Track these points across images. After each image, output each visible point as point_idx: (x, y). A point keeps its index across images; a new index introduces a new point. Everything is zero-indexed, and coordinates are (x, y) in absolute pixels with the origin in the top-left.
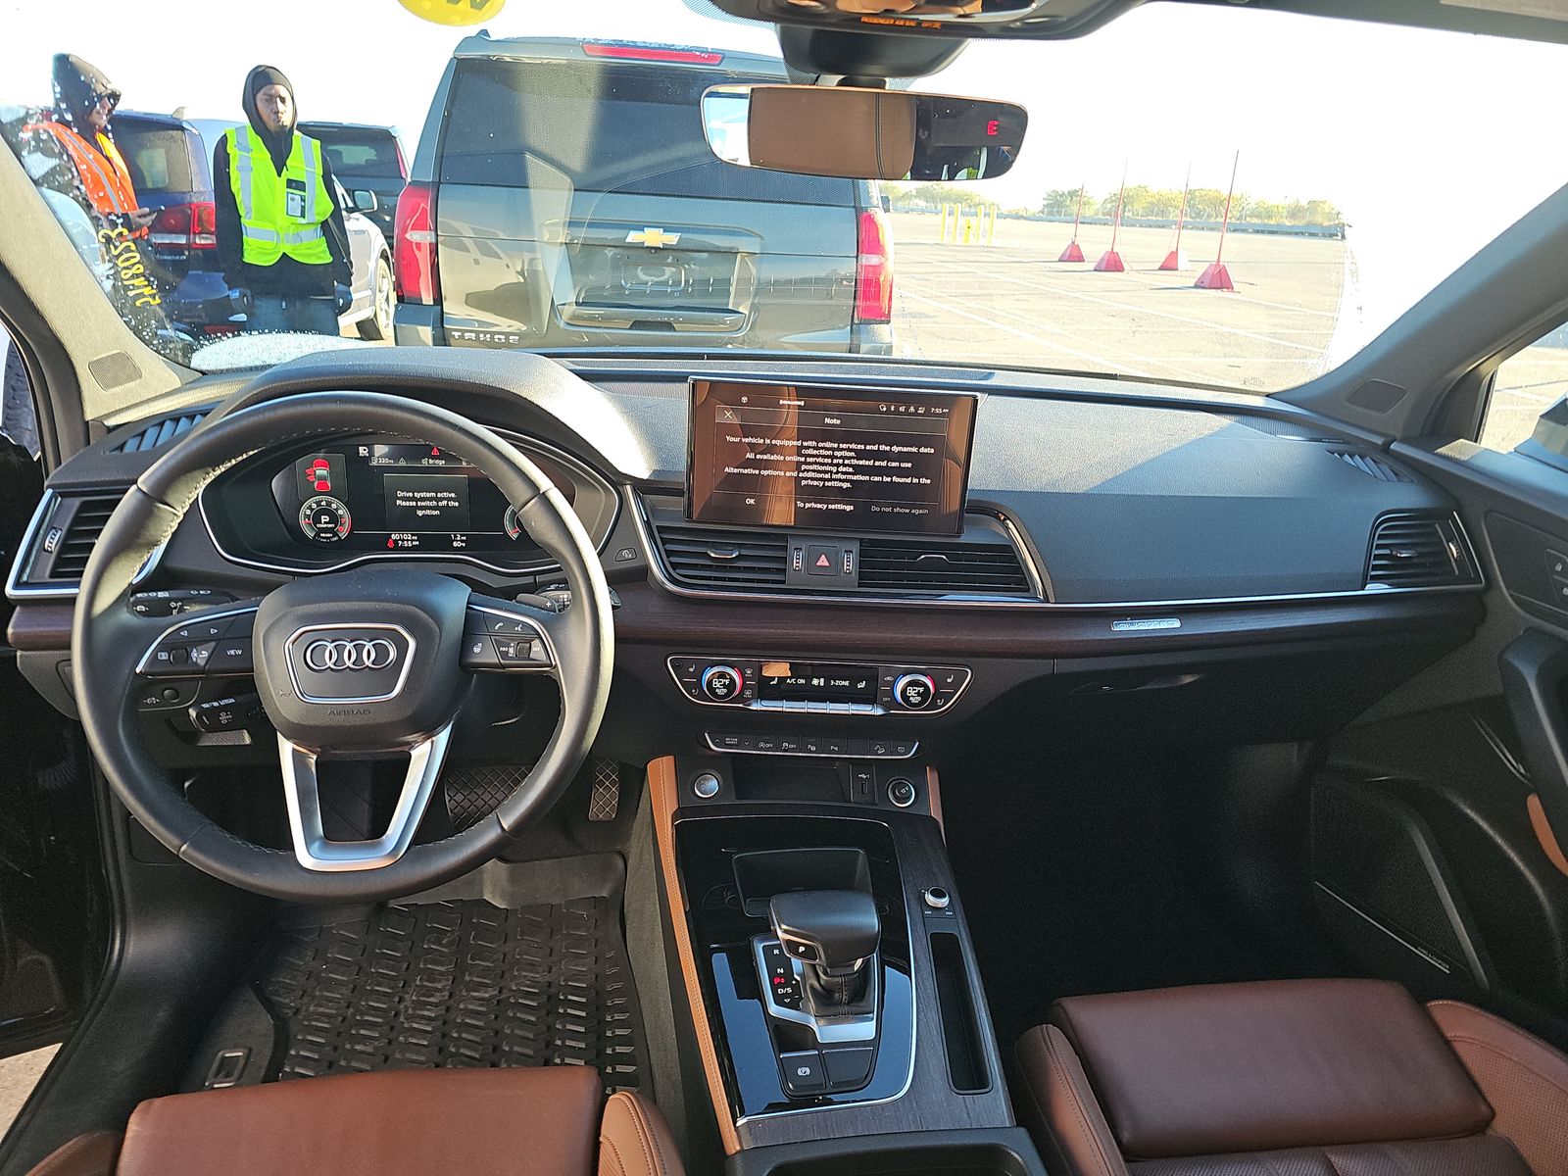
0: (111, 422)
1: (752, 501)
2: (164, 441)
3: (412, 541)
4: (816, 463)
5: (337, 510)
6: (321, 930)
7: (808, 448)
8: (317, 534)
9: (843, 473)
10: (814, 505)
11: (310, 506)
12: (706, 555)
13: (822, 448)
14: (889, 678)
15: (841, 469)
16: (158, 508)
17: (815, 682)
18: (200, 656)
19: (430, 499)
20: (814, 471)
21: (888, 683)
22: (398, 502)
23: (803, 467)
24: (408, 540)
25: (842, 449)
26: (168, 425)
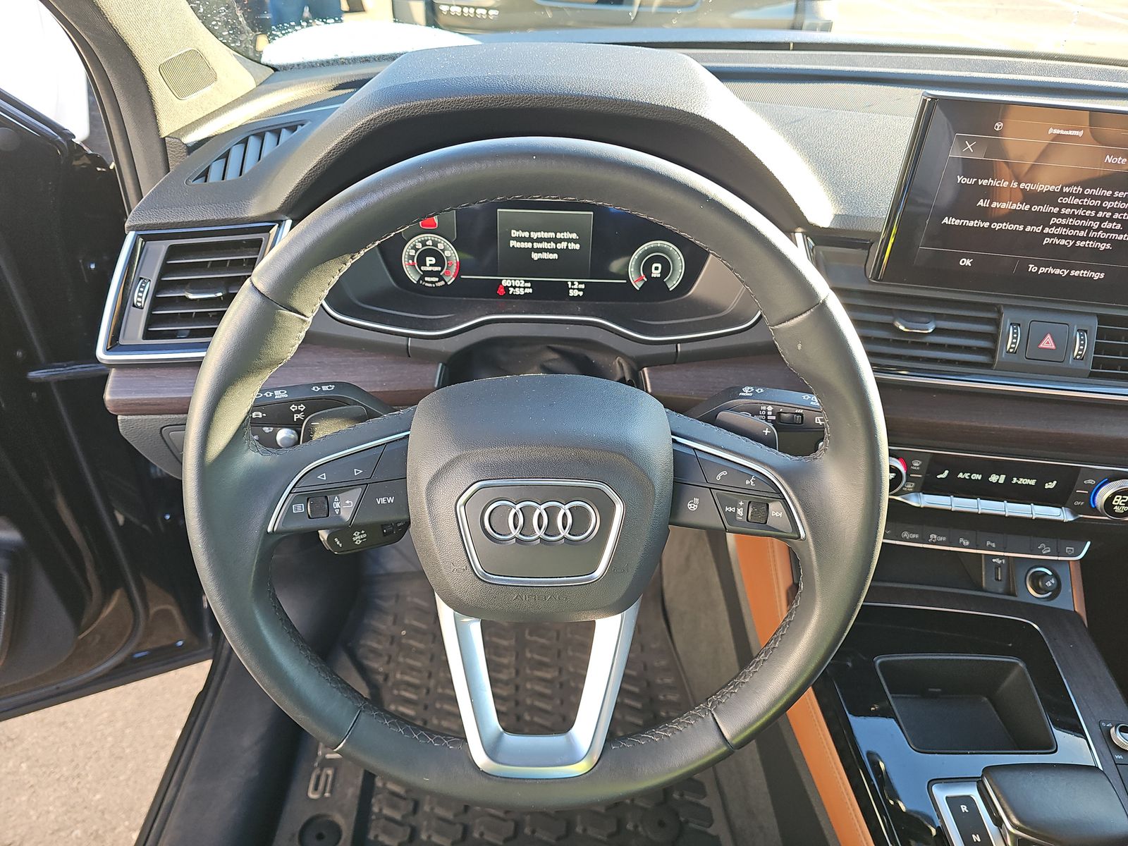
0: (190, 139)
1: (968, 262)
2: (250, 168)
3: (524, 288)
4: (1073, 216)
5: (443, 250)
6: (398, 597)
7: (1068, 195)
8: (422, 278)
9: (1106, 231)
10: (1051, 270)
11: (415, 245)
12: (891, 327)
13: (1088, 196)
14: (1091, 482)
15: (1106, 225)
16: (281, 315)
17: (994, 478)
18: (345, 507)
19: (548, 240)
20: (1066, 226)
21: (1089, 487)
22: (513, 243)
23: (1054, 220)
24: (520, 287)
25: (1118, 199)
26: (253, 143)
